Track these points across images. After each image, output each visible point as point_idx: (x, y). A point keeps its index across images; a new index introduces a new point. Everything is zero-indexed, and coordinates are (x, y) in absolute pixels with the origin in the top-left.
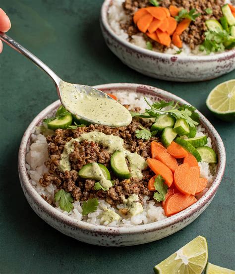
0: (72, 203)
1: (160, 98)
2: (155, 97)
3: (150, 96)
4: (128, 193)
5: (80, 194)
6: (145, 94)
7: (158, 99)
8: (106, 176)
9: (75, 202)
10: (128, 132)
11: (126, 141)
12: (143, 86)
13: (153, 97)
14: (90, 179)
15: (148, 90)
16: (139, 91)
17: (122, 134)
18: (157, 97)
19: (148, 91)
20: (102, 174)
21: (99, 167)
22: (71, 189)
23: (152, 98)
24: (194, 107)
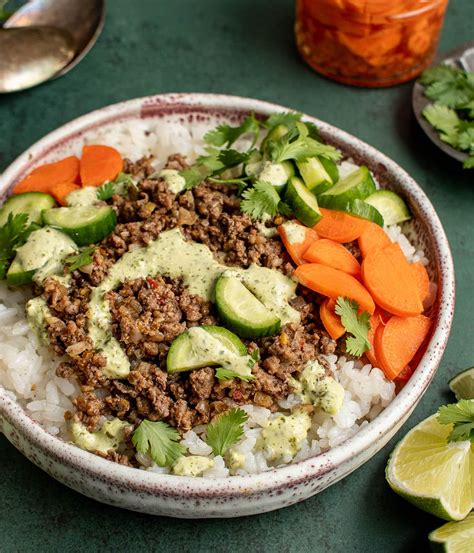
0: (179, 441)
1: (202, 115)
2: (188, 115)
3: (176, 117)
4: (297, 364)
5: (189, 413)
6: (161, 116)
7: (198, 117)
8: (234, 348)
9: (185, 435)
10: (206, 223)
11: (213, 248)
12: (154, 98)
13: (185, 117)
14: (198, 369)
15: (168, 104)
16: (147, 113)
17: (194, 233)
18: (195, 115)
19: (169, 107)
20: (224, 349)
21: (208, 334)
22: (165, 411)
23: (182, 120)
24: (295, 113)
